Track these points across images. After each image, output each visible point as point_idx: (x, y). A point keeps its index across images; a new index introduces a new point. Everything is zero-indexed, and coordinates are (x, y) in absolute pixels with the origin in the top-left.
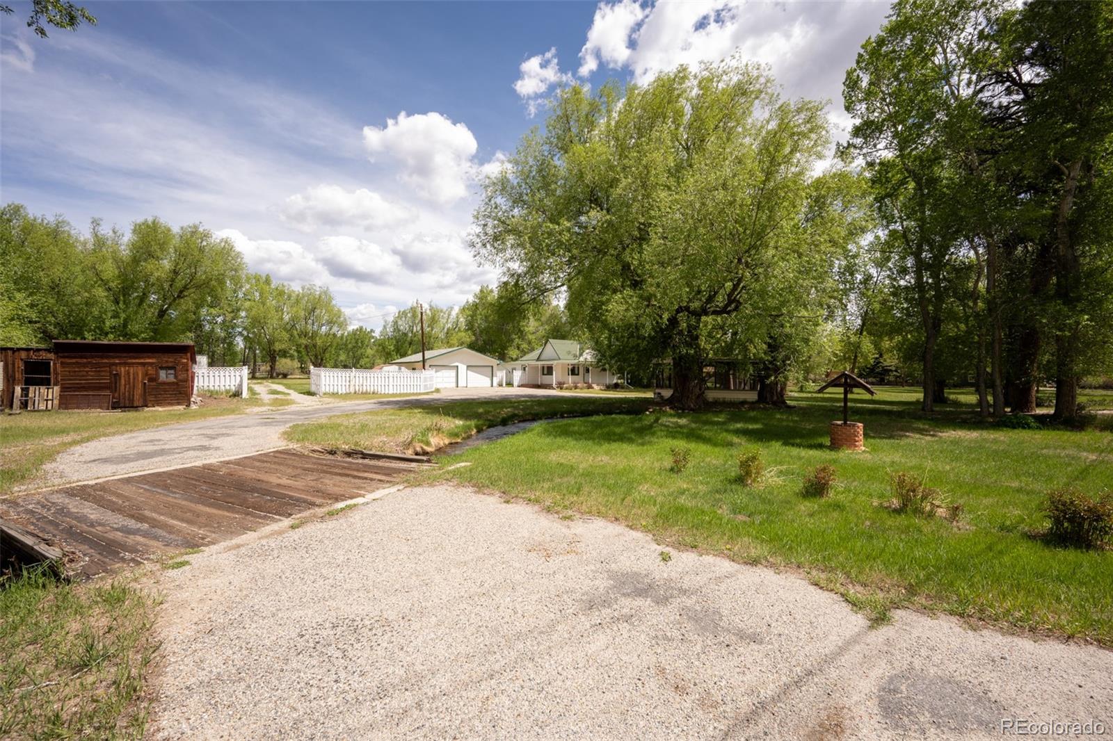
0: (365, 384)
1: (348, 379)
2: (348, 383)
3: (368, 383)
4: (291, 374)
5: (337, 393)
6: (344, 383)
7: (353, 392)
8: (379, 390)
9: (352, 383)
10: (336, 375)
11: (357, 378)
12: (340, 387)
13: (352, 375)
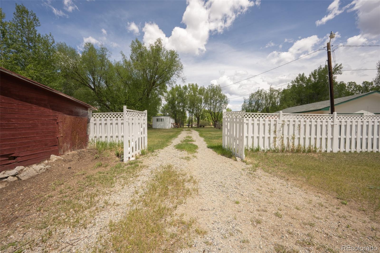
0: (297, 136)
1: (273, 128)
2: (272, 135)
3: (302, 136)
4: (206, 126)
5: (258, 150)
6: (267, 135)
7: (280, 148)
8: (318, 146)
9: (279, 134)
10: (256, 122)
11: (286, 127)
12: (261, 140)
13: (280, 121)
